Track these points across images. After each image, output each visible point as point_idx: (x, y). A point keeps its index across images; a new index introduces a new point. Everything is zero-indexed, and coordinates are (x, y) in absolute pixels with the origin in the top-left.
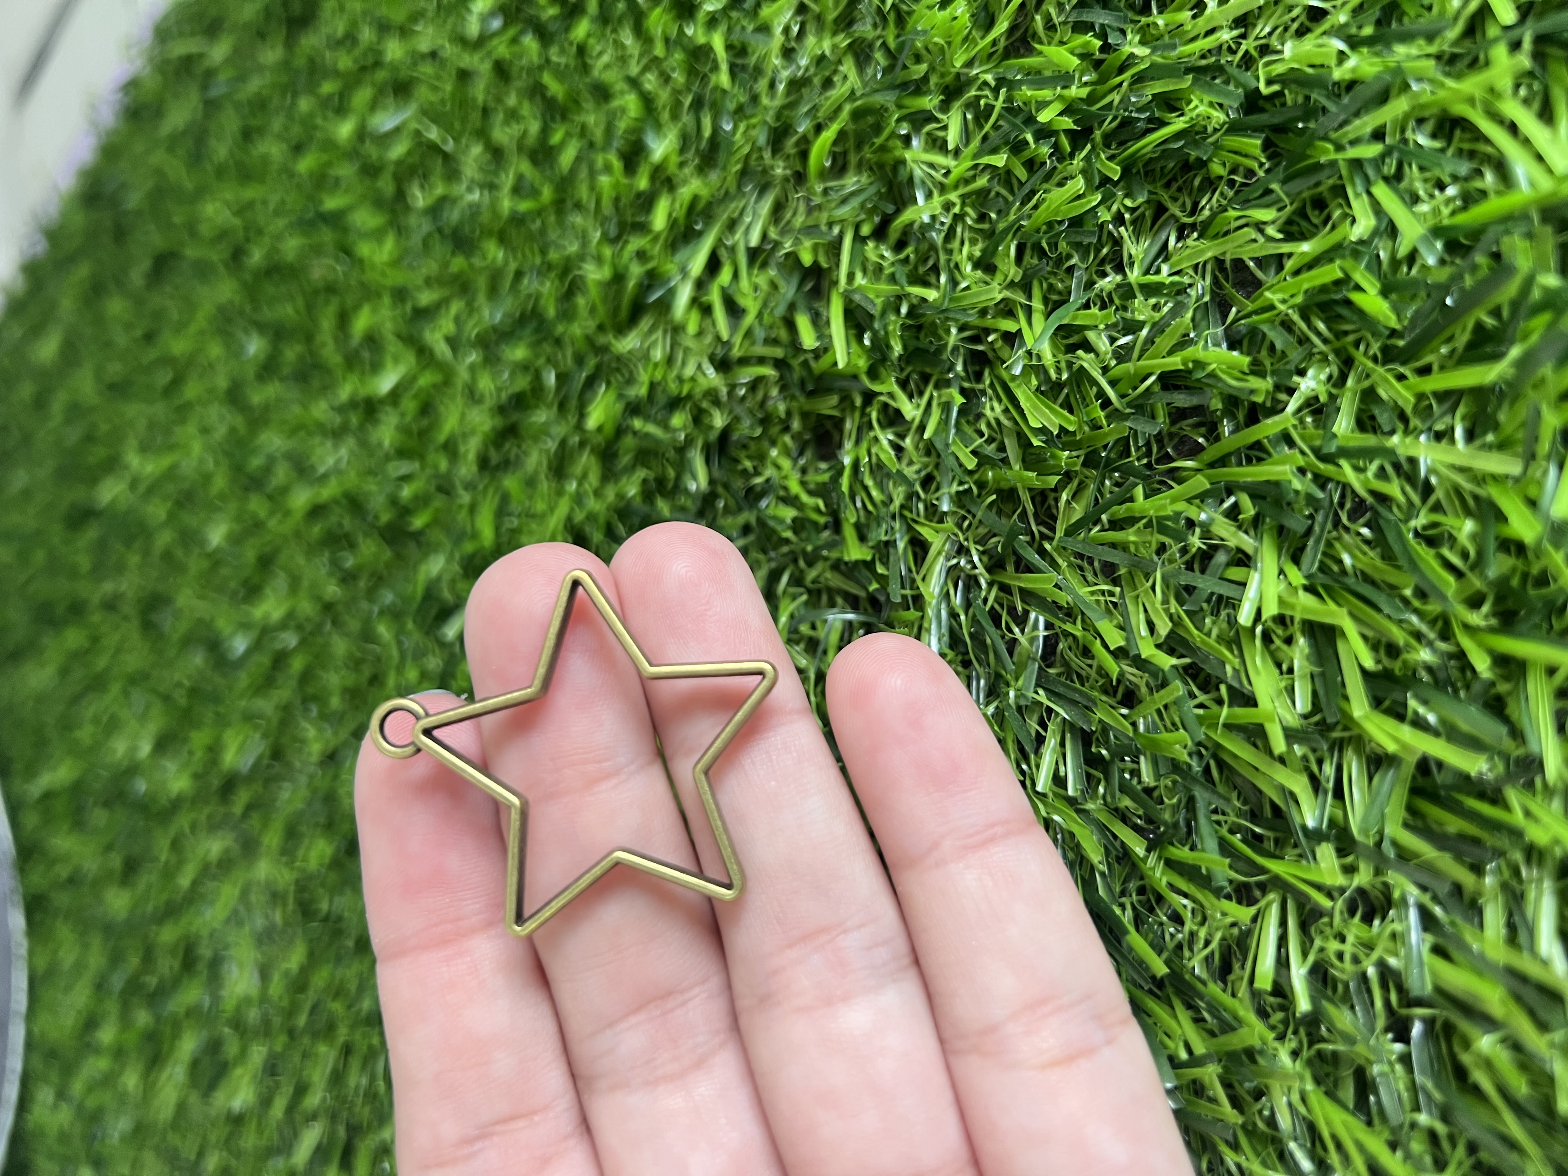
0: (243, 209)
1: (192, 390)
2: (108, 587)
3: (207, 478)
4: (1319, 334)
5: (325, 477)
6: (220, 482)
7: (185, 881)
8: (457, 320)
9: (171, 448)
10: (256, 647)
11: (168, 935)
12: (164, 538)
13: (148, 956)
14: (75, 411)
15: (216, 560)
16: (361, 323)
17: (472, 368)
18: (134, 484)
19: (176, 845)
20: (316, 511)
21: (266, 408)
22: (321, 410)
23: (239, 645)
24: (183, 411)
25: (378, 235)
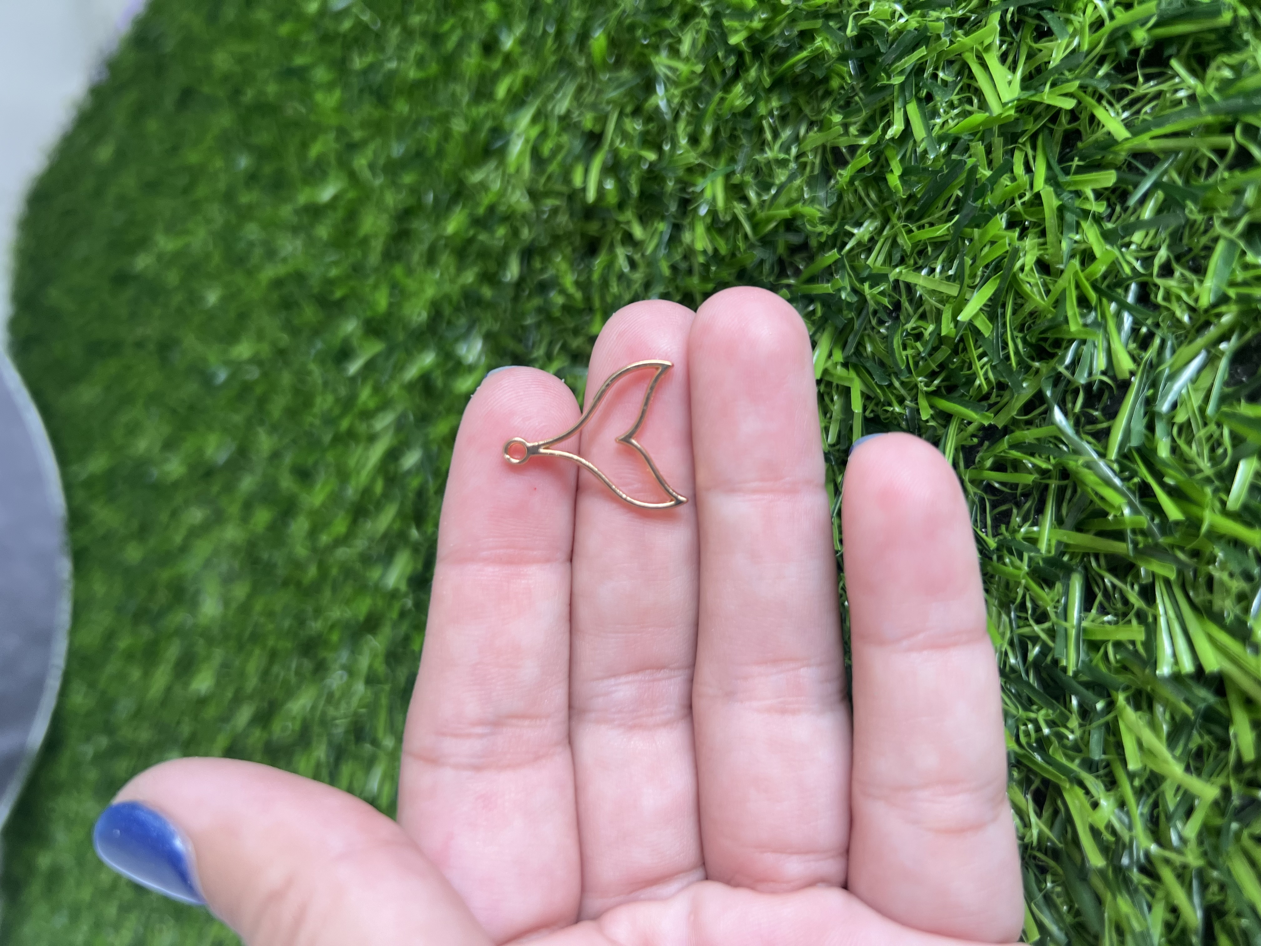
0: (242, 59)
1: (201, 191)
2: (139, 332)
3: (208, 256)
4: (871, 200)
5: (284, 260)
6: (216, 259)
7: (178, 539)
8: (375, 153)
9: (186, 232)
10: (232, 377)
11: (165, 575)
12: (177, 299)
13: (152, 590)
14: (122, 202)
15: (211, 316)
16: (315, 150)
17: (382, 188)
18: (160, 257)
19: (174, 514)
20: (278, 283)
21: (250, 207)
22: (286, 211)
23: (222, 376)
24: (195, 207)
25: (329, 87)
